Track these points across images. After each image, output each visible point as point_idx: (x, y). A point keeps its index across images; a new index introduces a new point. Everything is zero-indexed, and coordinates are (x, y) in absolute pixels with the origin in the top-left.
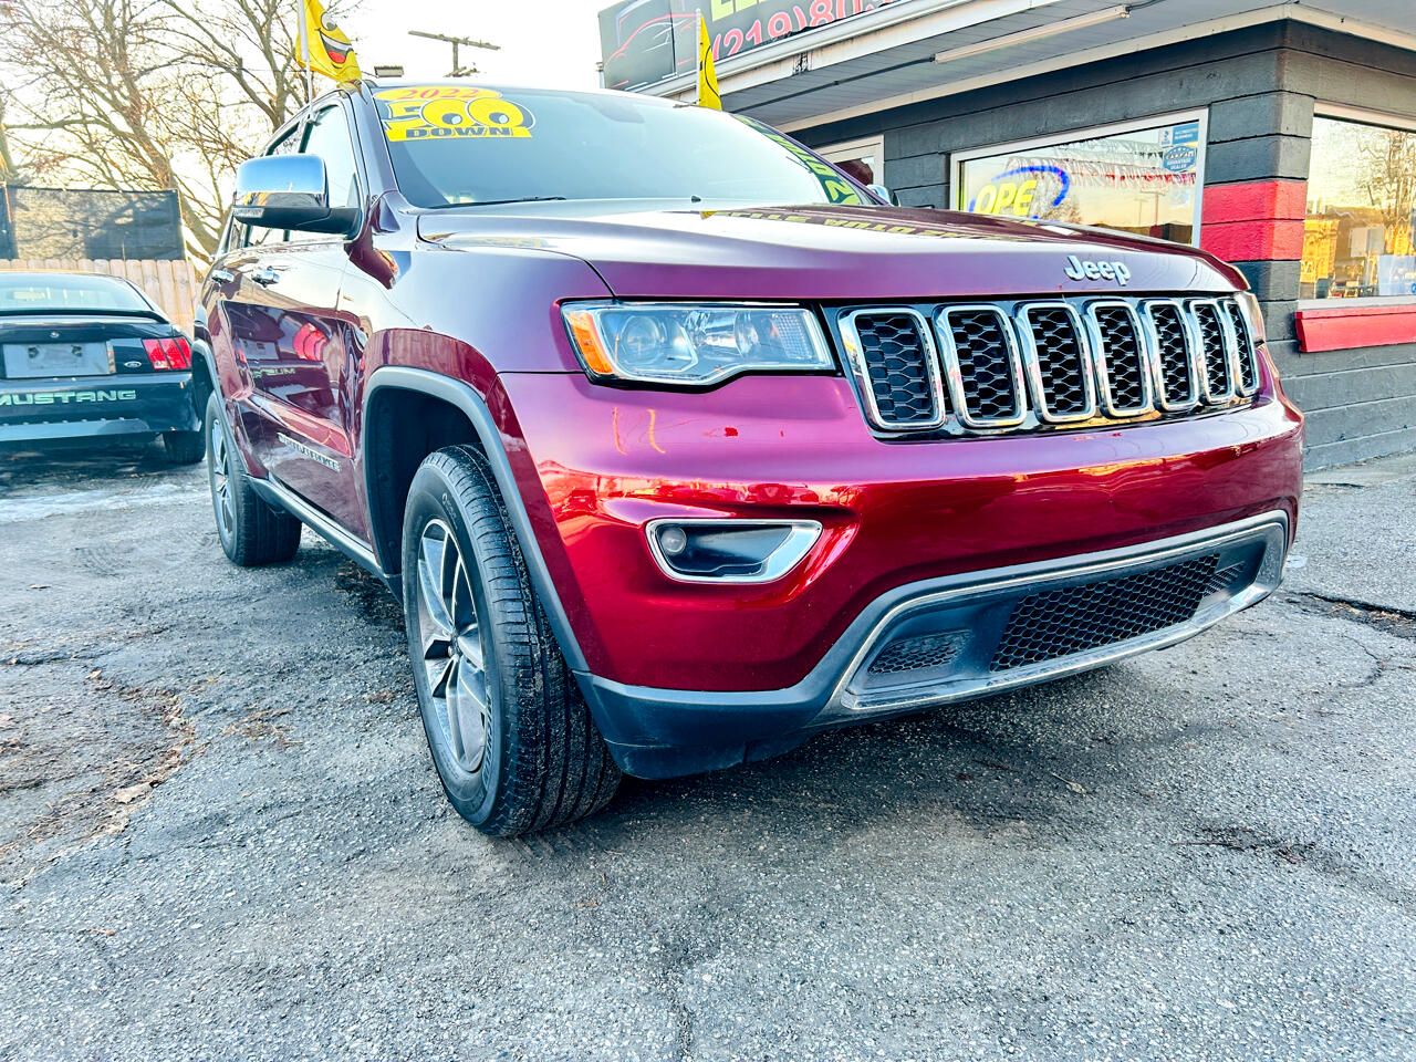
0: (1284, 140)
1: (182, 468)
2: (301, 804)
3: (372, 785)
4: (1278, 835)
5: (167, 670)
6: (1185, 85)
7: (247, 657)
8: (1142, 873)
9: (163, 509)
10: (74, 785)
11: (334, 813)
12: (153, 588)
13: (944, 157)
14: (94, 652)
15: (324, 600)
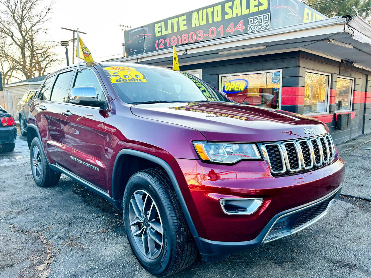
0: (300, 78)
1: (9, 153)
2: (97, 269)
3: (115, 261)
4: (347, 262)
5: (34, 224)
6: (277, 64)
7: (57, 218)
8: (323, 276)
9: (8, 167)
10: (23, 265)
11: (108, 271)
12: (18, 195)
13: (217, 75)
14: (8, 218)
15: (71, 198)
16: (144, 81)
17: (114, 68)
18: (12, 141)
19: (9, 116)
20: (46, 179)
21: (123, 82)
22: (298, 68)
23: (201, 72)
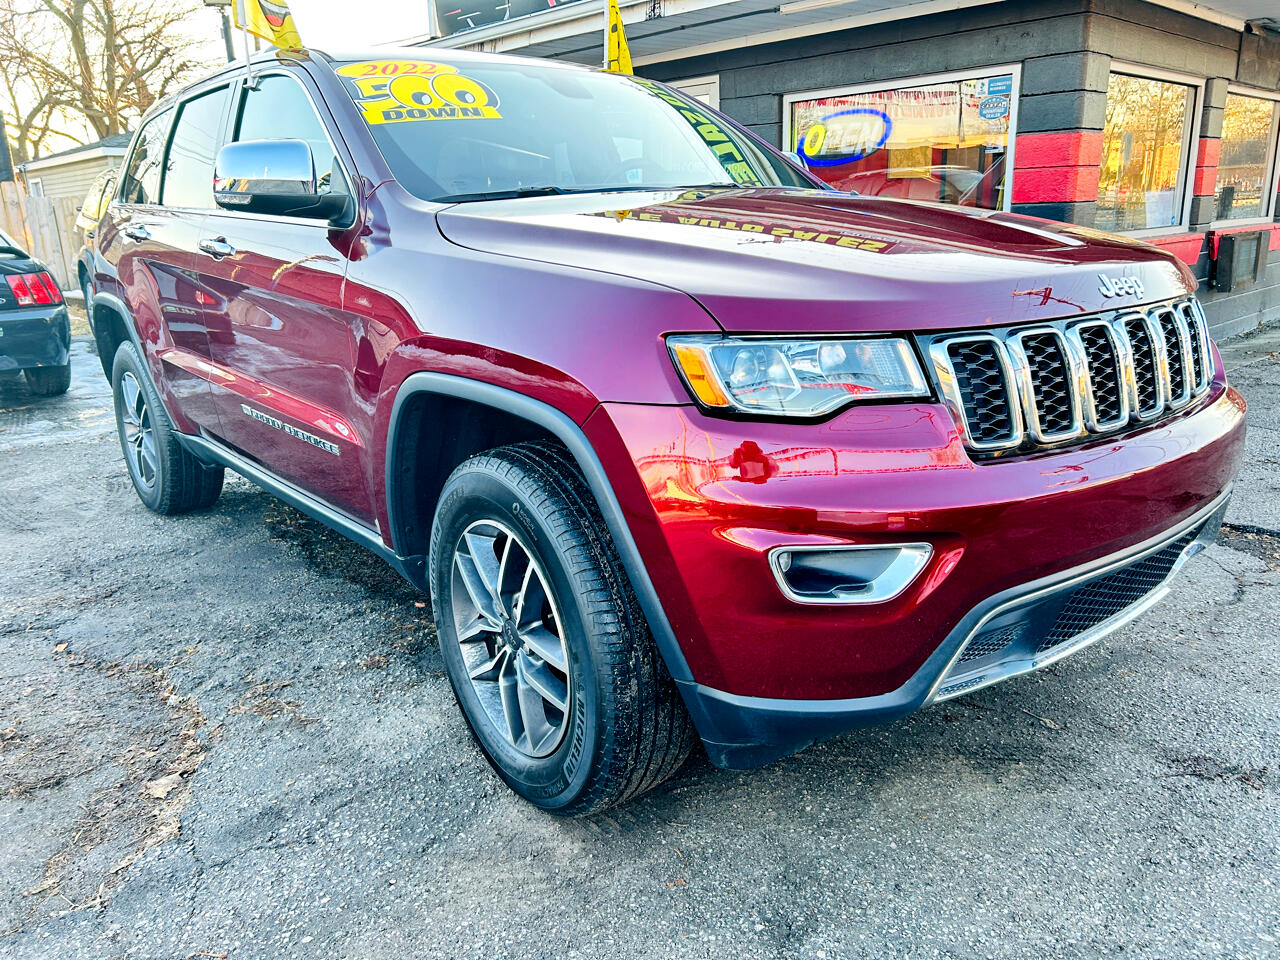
0: (1088, 95)
1: (53, 400)
2: (351, 790)
3: (411, 763)
4: (1234, 763)
5: (139, 641)
6: (1001, 42)
7: (215, 621)
8: (1143, 810)
9: (49, 449)
10: (97, 780)
11: (387, 798)
12: (81, 544)
13: (777, 98)
14: (50, 620)
15: (262, 551)
16: (491, 113)
17: (375, 67)
18: (57, 359)
19: (39, 270)
20: (172, 488)
21: (409, 119)
22: (1080, 56)
23: (715, 89)
